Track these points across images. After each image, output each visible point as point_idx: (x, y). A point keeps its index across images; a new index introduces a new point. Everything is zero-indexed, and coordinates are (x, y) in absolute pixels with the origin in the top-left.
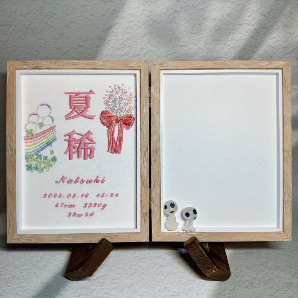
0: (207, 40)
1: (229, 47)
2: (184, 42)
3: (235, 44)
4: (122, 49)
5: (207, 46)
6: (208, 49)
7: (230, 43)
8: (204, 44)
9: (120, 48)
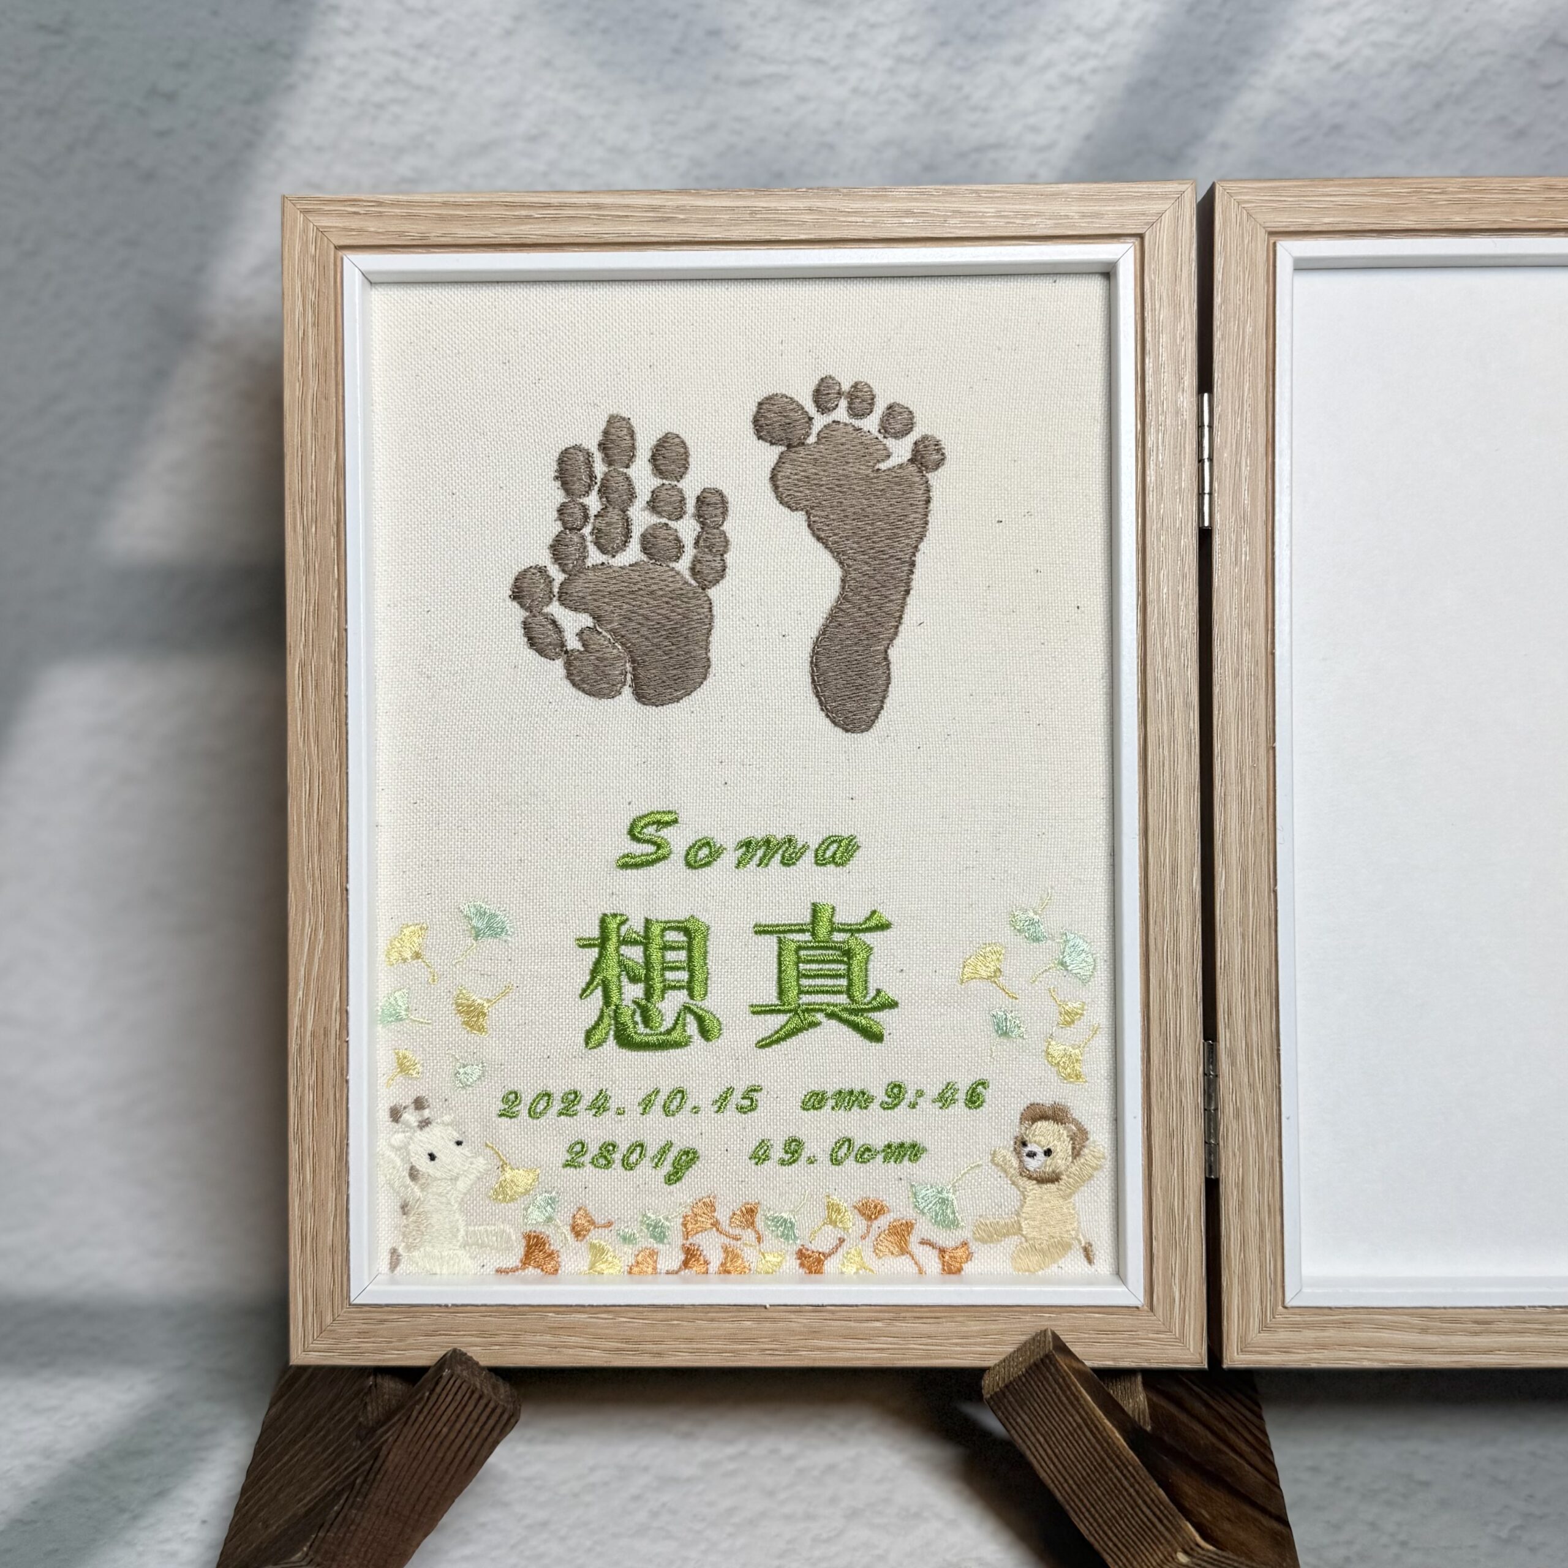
0: (904, 39)
1: (1051, 76)
2: (763, 59)
3: (1083, 57)
4: (396, 109)
5: (909, 78)
6: (915, 96)
7: (1049, 52)
8: (888, 63)
9: (380, 106)
